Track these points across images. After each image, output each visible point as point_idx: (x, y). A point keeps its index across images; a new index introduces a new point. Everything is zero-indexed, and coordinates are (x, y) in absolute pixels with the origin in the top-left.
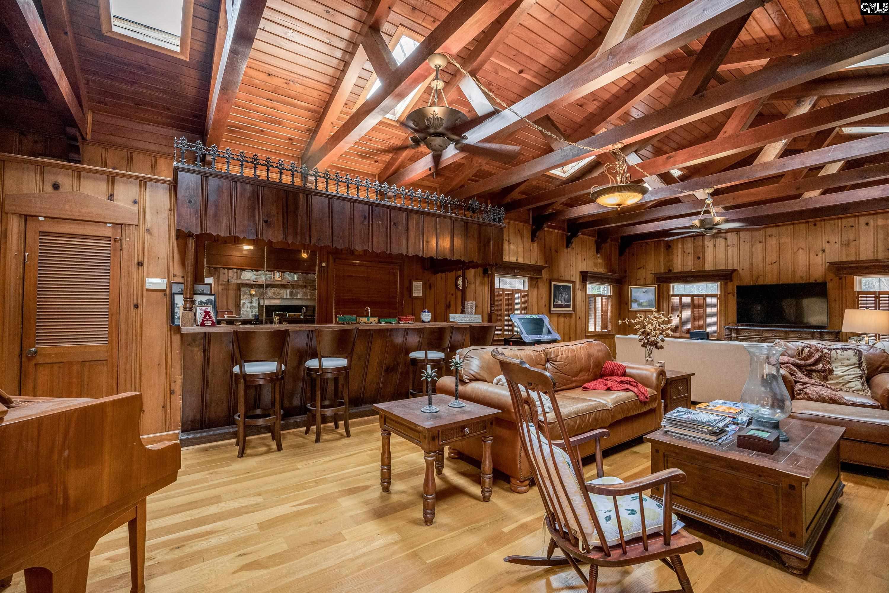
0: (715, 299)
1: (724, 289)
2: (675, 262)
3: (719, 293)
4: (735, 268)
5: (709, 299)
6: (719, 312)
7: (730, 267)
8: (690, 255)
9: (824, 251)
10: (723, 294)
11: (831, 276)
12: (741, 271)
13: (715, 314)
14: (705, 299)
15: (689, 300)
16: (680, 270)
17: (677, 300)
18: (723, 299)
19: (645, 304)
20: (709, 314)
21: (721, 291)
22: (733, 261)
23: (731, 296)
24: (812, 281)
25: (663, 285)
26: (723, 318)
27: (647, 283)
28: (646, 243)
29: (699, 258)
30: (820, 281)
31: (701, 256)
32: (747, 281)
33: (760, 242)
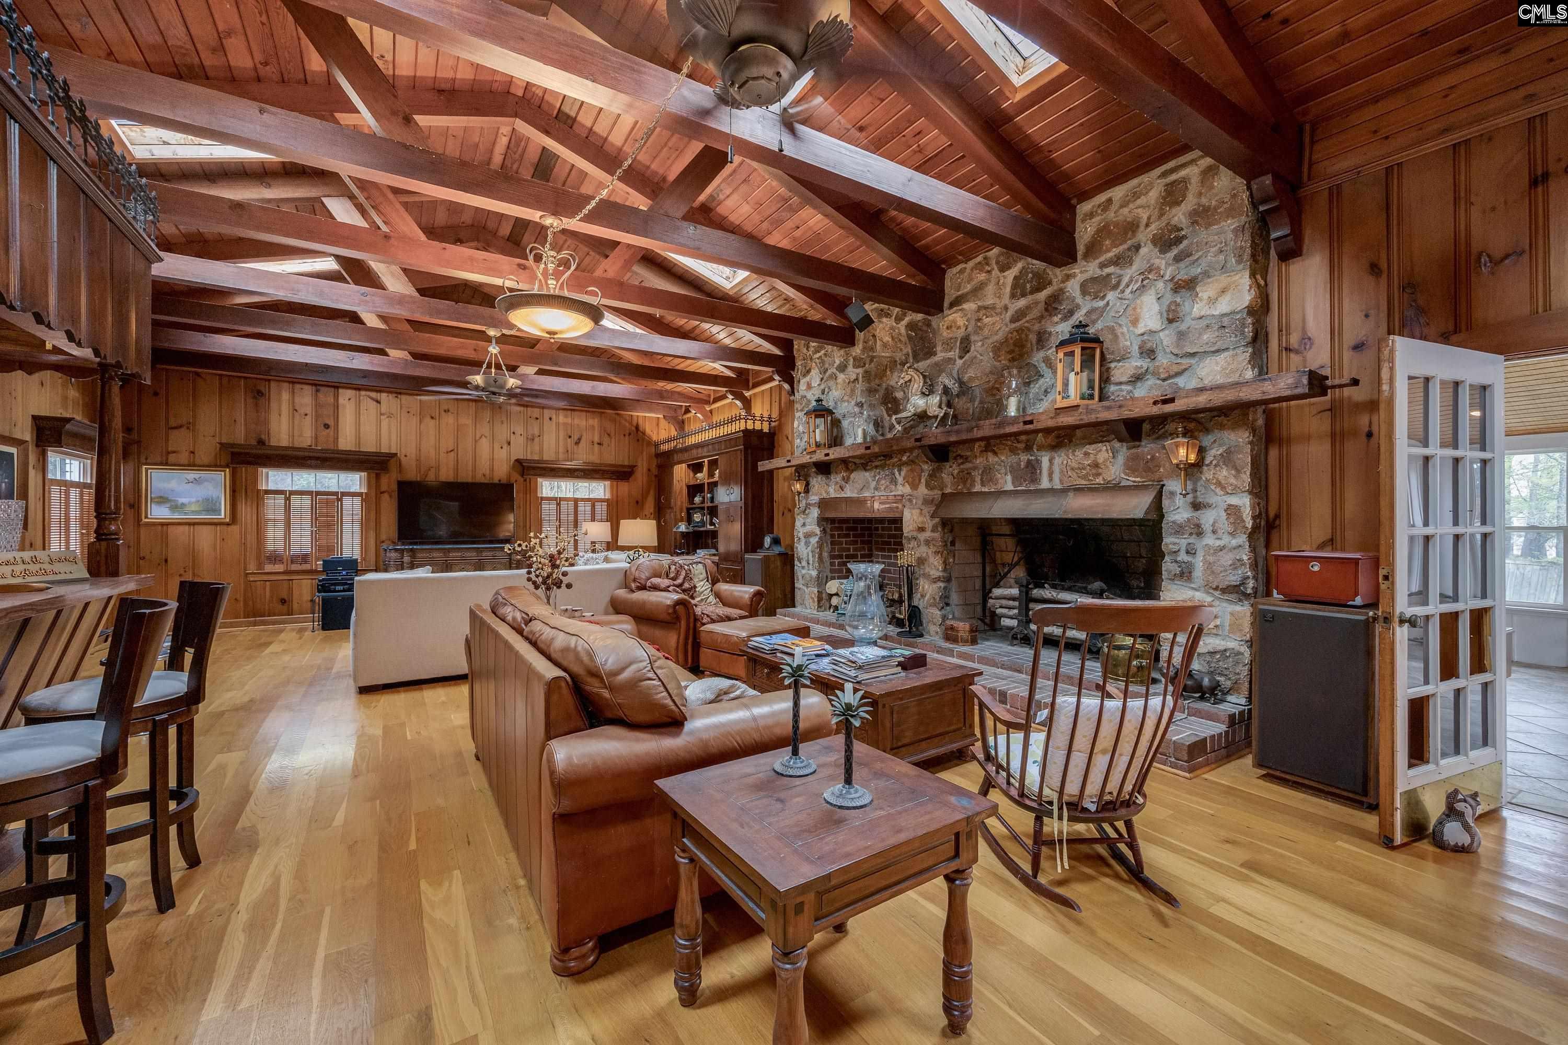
0: (357, 501)
1: (374, 483)
2: (273, 426)
3: (364, 490)
4: (393, 451)
5: (347, 501)
6: (365, 525)
7: (384, 450)
8: (308, 418)
9: (509, 443)
10: (373, 494)
11: (516, 476)
12: (403, 459)
13: (357, 527)
14: (340, 500)
15: (307, 501)
16: (284, 443)
17: (280, 500)
18: (371, 500)
19: (193, 508)
20: (347, 527)
21: (369, 486)
22: (390, 440)
23: (386, 496)
24: (496, 481)
25: (243, 470)
26: (372, 535)
27: (198, 462)
28: (197, 374)
29: (327, 426)
30: (504, 481)
31: (331, 422)
32: (412, 475)
33: (432, 418)
